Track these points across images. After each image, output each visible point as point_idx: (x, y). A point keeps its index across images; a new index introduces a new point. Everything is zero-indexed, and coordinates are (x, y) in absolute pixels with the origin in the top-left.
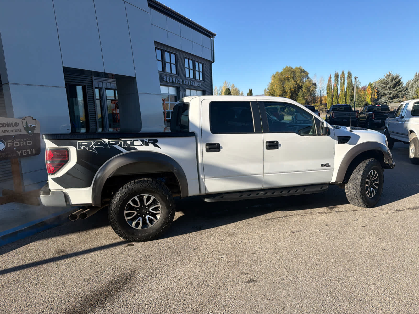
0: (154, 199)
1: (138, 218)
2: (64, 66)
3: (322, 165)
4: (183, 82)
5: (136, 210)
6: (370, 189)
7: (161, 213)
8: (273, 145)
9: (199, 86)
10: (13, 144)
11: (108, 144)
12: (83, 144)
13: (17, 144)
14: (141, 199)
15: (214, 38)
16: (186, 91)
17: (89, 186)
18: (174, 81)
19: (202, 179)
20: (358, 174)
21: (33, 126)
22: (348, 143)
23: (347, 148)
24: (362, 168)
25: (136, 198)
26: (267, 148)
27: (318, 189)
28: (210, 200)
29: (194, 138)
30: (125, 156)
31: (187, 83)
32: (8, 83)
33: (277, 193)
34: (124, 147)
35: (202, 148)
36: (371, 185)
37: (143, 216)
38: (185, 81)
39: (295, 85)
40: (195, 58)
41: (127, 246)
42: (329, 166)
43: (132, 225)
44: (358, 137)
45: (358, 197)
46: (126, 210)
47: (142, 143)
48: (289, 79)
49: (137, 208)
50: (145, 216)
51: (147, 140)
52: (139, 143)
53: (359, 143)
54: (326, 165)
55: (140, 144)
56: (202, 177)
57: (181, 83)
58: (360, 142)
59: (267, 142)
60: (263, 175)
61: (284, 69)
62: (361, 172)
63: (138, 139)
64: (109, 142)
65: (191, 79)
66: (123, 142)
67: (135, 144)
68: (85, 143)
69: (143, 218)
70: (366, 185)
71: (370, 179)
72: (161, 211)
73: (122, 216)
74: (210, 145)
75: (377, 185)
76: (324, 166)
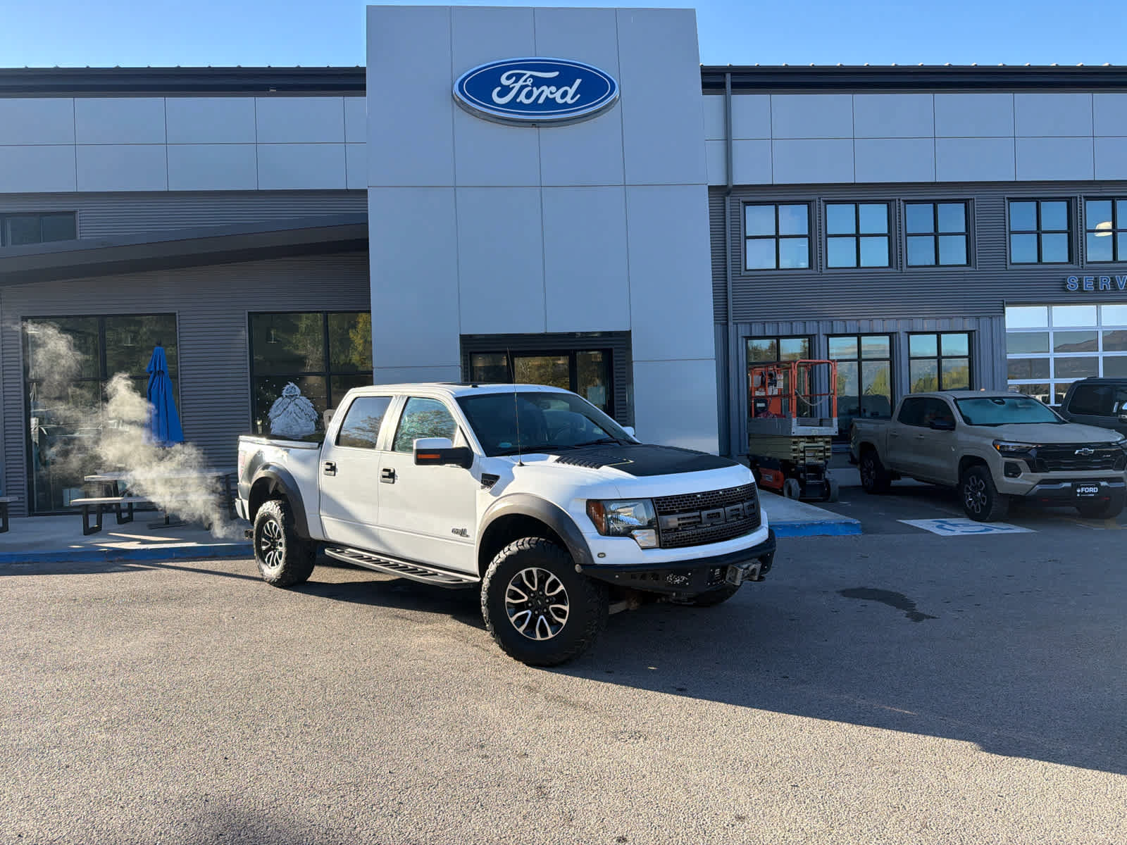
0: (279, 531)
2: (462, 333)
3: (454, 531)
5: (269, 541)
7: (283, 551)
22: (490, 490)
25: (268, 524)
26: (381, 481)
29: (318, 451)
43: (265, 559)
44: (511, 479)
46: (263, 538)
49: (270, 538)
54: (463, 533)
59: (383, 470)
60: (378, 528)
69: (275, 553)
70: (508, 600)
71: (531, 590)
72: (282, 549)
73: (259, 544)
74: (328, 464)
75: (561, 613)
76: (457, 533)
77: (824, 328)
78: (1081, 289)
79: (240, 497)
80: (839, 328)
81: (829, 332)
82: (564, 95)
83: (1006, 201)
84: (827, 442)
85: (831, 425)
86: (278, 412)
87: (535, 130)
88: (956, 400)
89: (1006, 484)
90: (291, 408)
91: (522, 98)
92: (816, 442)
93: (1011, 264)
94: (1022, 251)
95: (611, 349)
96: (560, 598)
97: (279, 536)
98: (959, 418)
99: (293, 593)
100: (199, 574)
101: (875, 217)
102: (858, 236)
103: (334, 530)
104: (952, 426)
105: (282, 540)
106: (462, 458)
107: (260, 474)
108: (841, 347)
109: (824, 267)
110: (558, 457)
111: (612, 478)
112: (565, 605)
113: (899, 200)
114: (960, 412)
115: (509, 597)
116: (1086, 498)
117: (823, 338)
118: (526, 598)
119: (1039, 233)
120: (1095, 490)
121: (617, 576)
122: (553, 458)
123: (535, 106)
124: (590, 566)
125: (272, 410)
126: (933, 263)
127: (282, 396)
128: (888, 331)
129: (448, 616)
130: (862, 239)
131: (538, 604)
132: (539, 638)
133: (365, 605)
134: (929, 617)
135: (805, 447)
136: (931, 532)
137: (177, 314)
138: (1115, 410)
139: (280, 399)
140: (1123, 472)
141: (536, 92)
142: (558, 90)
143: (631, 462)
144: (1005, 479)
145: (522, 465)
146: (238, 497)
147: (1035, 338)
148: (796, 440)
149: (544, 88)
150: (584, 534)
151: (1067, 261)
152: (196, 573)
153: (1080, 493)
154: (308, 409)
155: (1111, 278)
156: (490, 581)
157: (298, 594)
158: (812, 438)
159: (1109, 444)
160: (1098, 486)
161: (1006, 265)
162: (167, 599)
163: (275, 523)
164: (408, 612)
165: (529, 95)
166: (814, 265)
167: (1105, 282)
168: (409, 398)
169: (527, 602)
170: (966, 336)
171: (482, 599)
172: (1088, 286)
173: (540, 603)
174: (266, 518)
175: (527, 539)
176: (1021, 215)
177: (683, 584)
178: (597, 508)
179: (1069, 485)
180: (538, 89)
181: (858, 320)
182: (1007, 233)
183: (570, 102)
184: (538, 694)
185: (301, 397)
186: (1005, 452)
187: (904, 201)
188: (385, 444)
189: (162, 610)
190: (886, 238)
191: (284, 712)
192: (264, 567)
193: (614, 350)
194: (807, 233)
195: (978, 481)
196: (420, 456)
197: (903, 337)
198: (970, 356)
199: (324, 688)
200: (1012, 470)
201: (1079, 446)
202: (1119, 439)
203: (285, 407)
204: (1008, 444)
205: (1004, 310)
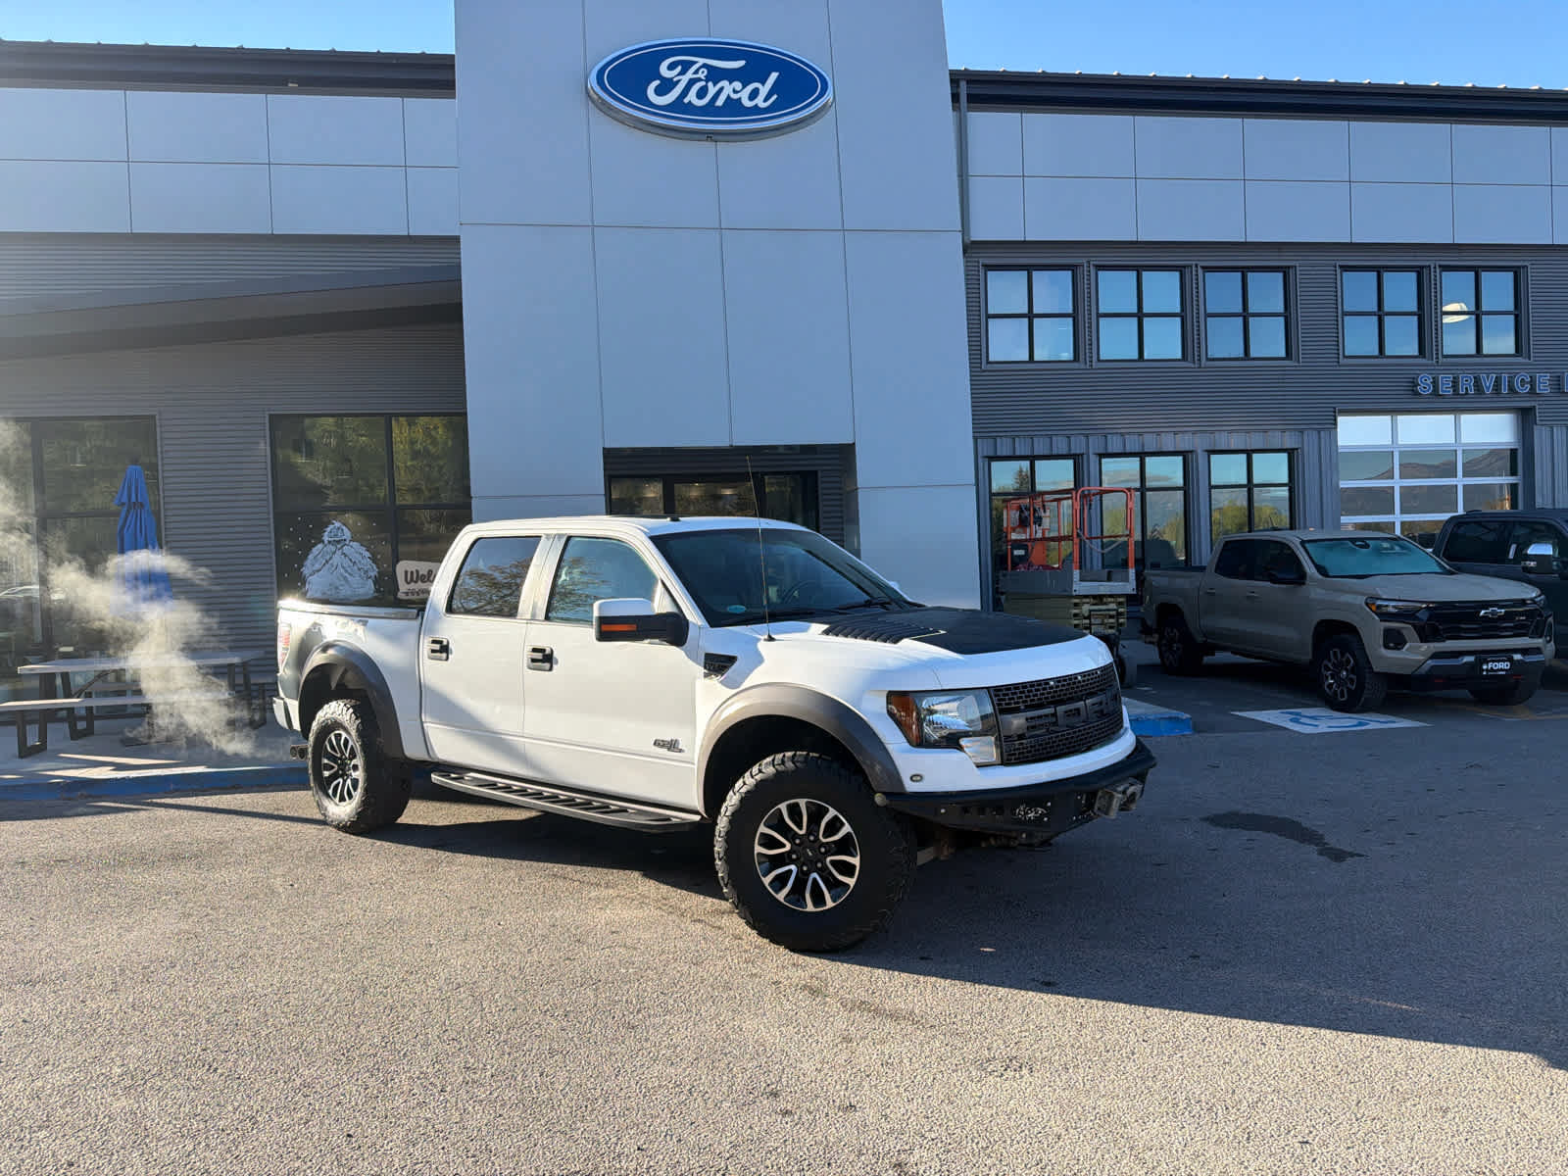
2: (606, 446)
3: (657, 743)
6: (804, 874)
8: (544, 658)
18: (1488, 384)
19: (424, 723)
22: (721, 679)
26: (530, 667)
29: (417, 623)
32: (472, 498)
36: (819, 861)
50: (347, 779)
54: (672, 746)
56: (423, 717)
57: (1544, 385)
60: (523, 740)
69: (345, 781)
70: (758, 849)
71: (796, 833)
72: (359, 775)
73: (318, 768)
74: (434, 642)
75: (848, 870)
76: (663, 746)
77: (1095, 445)
78: (1435, 393)
79: (282, 694)
80: (1115, 445)
81: (1102, 451)
82: (754, 95)
83: (1339, 271)
84: (1120, 604)
85: (1126, 580)
86: (317, 566)
87: (709, 146)
88: (1303, 543)
89: (1385, 658)
90: (337, 559)
91: (692, 97)
92: (1106, 604)
93: (1345, 357)
94: (1359, 339)
95: (816, 472)
96: (844, 845)
97: (353, 755)
98: (1310, 569)
99: (379, 843)
100: (219, 816)
101: (1163, 289)
102: (1140, 315)
103: (446, 745)
104: (1300, 578)
105: (359, 761)
106: (671, 630)
107: (317, 659)
108: (1119, 471)
109: (1095, 359)
110: (826, 627)
111: (925, 657)
112: (853, 856)
113: (1196, 266)
114: (1311, 558)
115: (760, 845)
116: (1494, 677)
117: (1093, 459)
118: (788, 847)
119: (1380, 315)
120: (1505, 665)
121: (943, 811)
122: (817, 628)
123: (710, 109)
124: (898, 794)
125: (308, 563)
126: (1242, 355)
127: (323, 542)
128: (1183, 450)
129: (636, 874)
130: (1146, 320)
131: (808, 854)
132: (810, 908)
133: (500, 860)
134: (1352, 855)
135: (1090, 611)
136: (1285, 729)
137: (157, 417)
138: (1511, 555)
139: (320, 546)
140: (1540, 640)
141: (712, 90)
142: (744, 87)
143: (942, 632)
144: (1383, 651)
145: (771, 639)
146: (278, 696)
147: (1375, 459)
148: (1077, 601)
149: (724, 83)
150: (887, 746)
151: (1416, 353)
152: (214, 815)
153: (1487, 670)
154: (364, 561)
155: (1475, 378)
156: (730, 822)
157: (386, 844)
158: (1099, 599)
159: (1523, 602)
160: (1510, 660)
161: (1338, 358)
162: (176, 858)
163: (344, 735)
164: (570, 868)
165: (702, 93)
166: (1082, 357)
167: (1467, 384)
168: (569, 538)
169: (789, 853)
170: (1284, 456)
171: (716, 849)
172: (1446, 388)
173: (810, 854)
174: (329, 728)
175: (789, 754)
176: (1358, 290)
177: (1039, 819)
178: (904, 704)
179: (1470, 659)
180: (714, 86)
181: (1140, 434)
182: (1339, 315)
183: (763, 105)
184: (828, 999)
185: (351, 543)
186: (1385, 616)
187: (1203, 267)
188: (534, 608)
189: (172, 876)
190: (1178, 319)
191: (426, 1045)
192: (326, 802)
193: (820, 474)
194: (1070, 311)
195: (1343, 655)
196: (606, 628)
197: (1202, 458)
198: (1291, 485)
199: (478, 1000)
200: (1394, 640)
201: (1486, 604)
202: (1534, 595)
203: (328, 557)
204: (1386, 603)
205: (1335, 420)
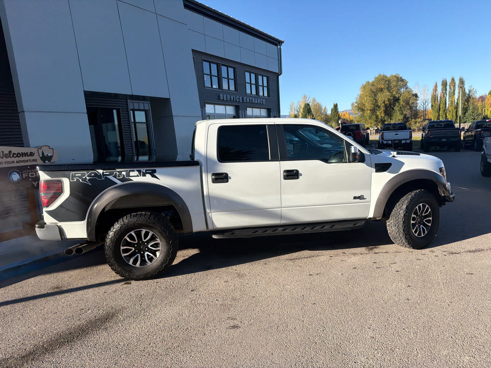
0: (153, 235)
1: (136, 254)
2: (85, 90)
3: (355, 198)
4: (243, 99)
5: (134, 247)
6: (419, 226)
7: (161, 249)
8: (292, 175)
9: (263, 104)
10: (28, 175)
11: (102, 175)
12: (76, 175)
13: (33, 175)
14: (139, 234)
15: (281, 46)
16: (247, 109)
17: (83, 219)
18: (232, 99)
19: (209, 213)
20: (400, 209)
21: (49, 155)
22: (387, 171)
23: (386, 177)
24: (406, 202)
25: (133, 233)
26: (285, 178)
27: (351, 225)
28: (218, 237)
29: (198, 168)
30: (120, 187)
31: (248, 100)
32: (24, 111)
33: (298, 230)
34: (119, 178)
35: (207, 179)
36: (421, 221)
37: (142, 252)
38: (245, 98)
39: (390, 96)
40: (257, 71)
41: (124, 284)
42: (364, 199)
43: (129, 262)
44: (402, 164)
45: (401, 235)
46: (122, 246)
47: (139, 174)
48: (382, 90)
49: (135, 244)
50: (144, 253)
51: (145, 170)
52: (136, 173)
53: (402, 170)
54: (359, 198)
55: (136, 175)
56: (208, 211)
57: (241, 101)
58: (404, 169)
59: (285, 171)
60: (281, 209)
61: (376, 78)
62: (404, 206)
63: (135, 169)
64: (103, 173)
65: (253, 96)
66: (117, 173)
67: (131, 175)
68: (78, 174)
69: (142, 254)
70: (412, 222)
71: (418, 215)
72: (161, 247)
73: (118, 252)
74: (216, 175)
75: (429, 221)
76: (357, 198)
78: (223, 100)
83: (202, 61)
93: (205, 87)
105: (160, 241)
112: (431, 217)
118: (416, 219)
119: (211, 76)
132: (422, 235)
145: (394, 157)
151: (218, 88)
163: (145, 230)
173: (419, 220)
174: (130, 229)
176: (206, 67)
182: (203, 74)
205: (205, 105)
